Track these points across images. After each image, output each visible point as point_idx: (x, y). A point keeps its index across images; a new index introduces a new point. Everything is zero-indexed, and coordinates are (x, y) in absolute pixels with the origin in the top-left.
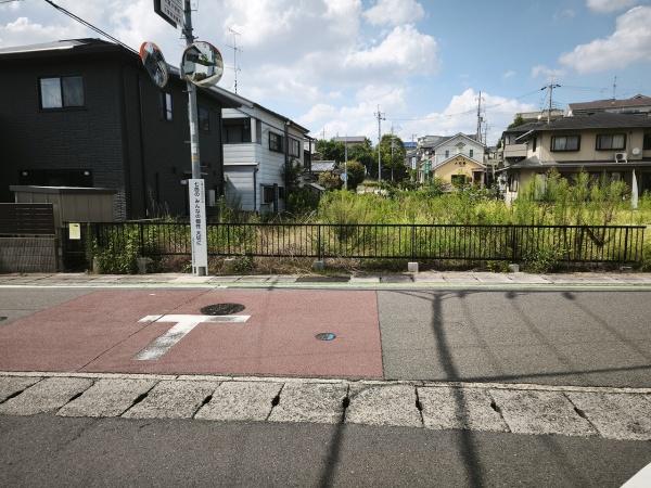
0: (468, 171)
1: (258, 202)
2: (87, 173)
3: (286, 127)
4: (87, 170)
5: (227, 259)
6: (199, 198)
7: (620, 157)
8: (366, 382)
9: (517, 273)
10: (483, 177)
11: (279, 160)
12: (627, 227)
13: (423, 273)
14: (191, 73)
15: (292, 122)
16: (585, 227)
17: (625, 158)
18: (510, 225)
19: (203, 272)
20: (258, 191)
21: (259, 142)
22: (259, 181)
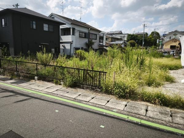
0: (177, 44)
1: (72, 53)
2: (8, 43)
3: (89, 30)
11: (86, 40)
20: (72, 49)
22: (73, 46)
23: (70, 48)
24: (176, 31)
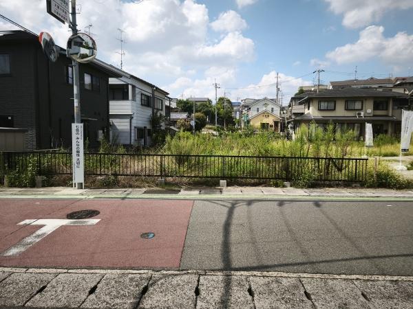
0: (270, 121)
1: (133, 138)
2: (10, 118)
3: (153, 91)
4: (9, 116)
5: (99, 177)
6: (79, 136)
7: (359, 114)
8: (165, 272)
9: (289, 188)
10: (279, 125)
11: (149, 112)
12: (356, 159)
13: (229, 188)
14: (77, 54)
15: (157, 88)
16: (331, 159)
17: (362, 114)
18: (284, 157)
19: (80, 186)
20: (132, 131)
21: (134, 99)
22: (134, 124)
23: (129, 127)
24: (265, 99)
